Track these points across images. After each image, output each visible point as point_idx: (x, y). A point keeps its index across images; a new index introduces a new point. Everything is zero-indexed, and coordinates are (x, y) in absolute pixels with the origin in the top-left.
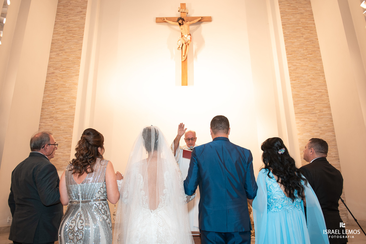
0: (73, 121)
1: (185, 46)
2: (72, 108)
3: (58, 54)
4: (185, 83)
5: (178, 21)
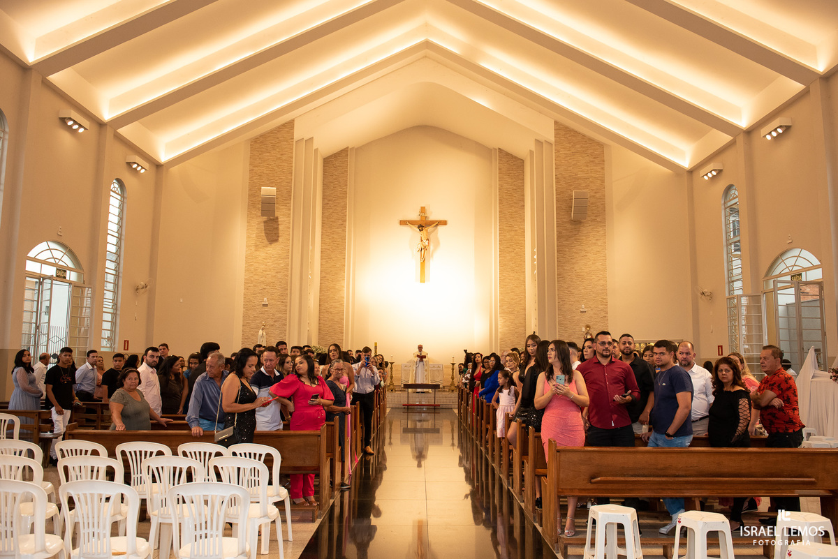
0: (343, 315)
1: (424, 249)
2: (342, 305)
3: (327, 262)
4: (423, 281)
5: (418, 228)
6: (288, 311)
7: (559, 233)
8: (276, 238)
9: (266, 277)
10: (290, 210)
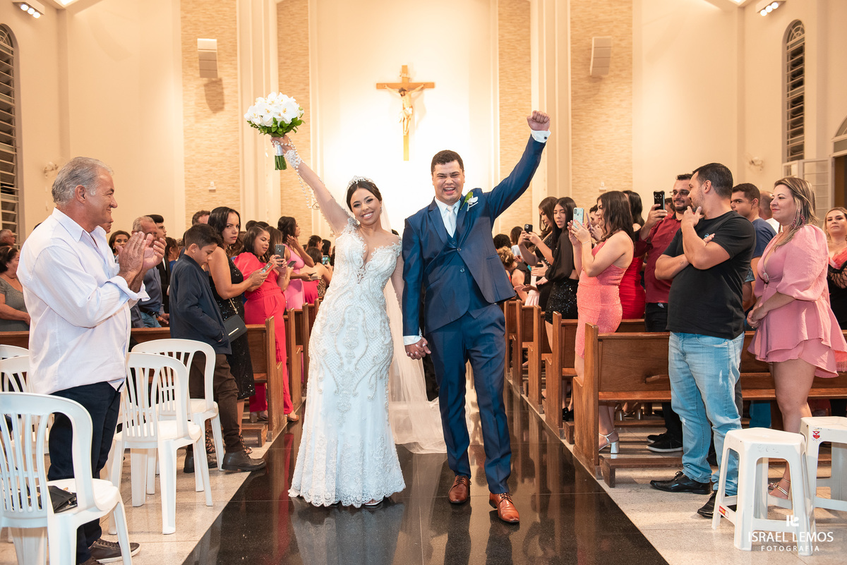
1: (407, 119)
4: (406, 158)
5: (400, 92)
6: (241, 197)
7: (574, 92)
8: (220, 106)
9: (211, 156)
10: (236, 69)
